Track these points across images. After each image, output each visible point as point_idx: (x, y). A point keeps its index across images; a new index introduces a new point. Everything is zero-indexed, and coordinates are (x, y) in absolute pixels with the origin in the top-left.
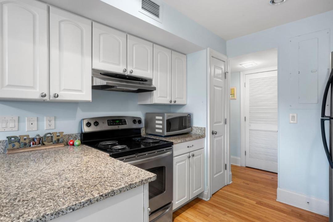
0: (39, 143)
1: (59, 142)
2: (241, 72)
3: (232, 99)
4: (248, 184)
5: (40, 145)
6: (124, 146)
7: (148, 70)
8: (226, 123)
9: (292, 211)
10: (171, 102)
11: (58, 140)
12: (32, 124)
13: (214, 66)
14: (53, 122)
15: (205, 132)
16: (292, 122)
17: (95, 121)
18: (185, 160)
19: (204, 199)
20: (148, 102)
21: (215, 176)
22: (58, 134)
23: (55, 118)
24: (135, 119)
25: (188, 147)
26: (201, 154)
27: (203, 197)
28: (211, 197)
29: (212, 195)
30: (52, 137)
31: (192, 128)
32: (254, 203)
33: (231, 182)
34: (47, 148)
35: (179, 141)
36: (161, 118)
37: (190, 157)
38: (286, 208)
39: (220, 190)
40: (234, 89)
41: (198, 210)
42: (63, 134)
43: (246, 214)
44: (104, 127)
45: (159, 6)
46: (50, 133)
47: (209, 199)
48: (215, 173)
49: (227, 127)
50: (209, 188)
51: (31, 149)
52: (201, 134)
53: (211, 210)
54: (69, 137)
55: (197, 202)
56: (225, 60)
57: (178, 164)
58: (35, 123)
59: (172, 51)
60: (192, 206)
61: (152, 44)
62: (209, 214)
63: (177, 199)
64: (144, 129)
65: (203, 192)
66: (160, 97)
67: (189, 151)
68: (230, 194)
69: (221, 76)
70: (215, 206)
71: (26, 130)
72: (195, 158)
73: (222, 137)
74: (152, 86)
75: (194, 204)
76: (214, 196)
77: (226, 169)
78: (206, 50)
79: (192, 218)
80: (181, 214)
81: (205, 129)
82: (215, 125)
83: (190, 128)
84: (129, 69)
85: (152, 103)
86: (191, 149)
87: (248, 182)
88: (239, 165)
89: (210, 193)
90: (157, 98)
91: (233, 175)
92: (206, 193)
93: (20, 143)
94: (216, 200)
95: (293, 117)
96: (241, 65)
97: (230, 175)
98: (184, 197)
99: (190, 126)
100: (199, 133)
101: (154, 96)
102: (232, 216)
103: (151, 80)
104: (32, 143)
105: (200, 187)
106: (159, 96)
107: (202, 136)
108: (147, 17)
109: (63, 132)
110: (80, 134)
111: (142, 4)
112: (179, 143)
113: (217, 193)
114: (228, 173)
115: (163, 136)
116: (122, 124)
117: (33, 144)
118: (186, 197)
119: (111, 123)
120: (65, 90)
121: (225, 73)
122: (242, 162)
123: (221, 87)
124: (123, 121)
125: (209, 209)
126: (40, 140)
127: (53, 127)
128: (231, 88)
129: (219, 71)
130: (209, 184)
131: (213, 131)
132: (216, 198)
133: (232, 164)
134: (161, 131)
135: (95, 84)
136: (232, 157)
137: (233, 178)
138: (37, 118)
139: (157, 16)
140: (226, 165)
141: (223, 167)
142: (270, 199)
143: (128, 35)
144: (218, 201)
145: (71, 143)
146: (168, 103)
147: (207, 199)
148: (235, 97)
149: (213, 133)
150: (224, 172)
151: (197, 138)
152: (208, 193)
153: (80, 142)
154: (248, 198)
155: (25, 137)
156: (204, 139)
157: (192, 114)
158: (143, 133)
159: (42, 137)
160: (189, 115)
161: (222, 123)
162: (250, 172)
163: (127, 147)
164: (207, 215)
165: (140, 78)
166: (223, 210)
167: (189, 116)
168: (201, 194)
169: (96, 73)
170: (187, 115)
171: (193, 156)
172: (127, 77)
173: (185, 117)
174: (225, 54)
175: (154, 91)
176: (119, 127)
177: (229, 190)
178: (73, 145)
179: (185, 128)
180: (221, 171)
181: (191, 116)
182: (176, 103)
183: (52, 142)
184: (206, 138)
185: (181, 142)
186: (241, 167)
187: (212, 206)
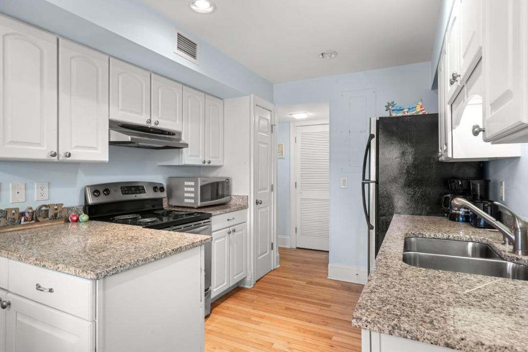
0: (32, 220)
1: (57, 218)
2: (291, 123)
3: (280, 158)
4: (298, 266)
5: (34, 221)
6: (154, 219)
7: (176, 121)
8: (272, 190)
9: (342, 285)
10: (204, 163)
11: (56, 215)
12: (18, 193)
13: (259, 116)
14: (46, 190)
15: (248, 201)
16: (343, 187)
17: (104, 189)
18: (225, 236)
19: (246, 286)
20: (175, 162)
21: (259, 258)
22: (56, 207)
23: (49, 184)
24: (157, 186)
25: (228, 220)
26: (242, 230)
27: (245, 285)
28: (254, 285)
29: (256, 281)
30: (48, 210)
31: (231, 198)
32: (304, 283)
33: (279, 266)
34: (43, 225)
35: (218, 212)
36: (193, 184)
37: (230, 233)
38: (335, 284)
39: (266, 276)
40: (282, 145)
41: (240, 298)
42: (63, 207)
43: (296, 294)
44: (118, 196)
45: (196, 45)
46: (46, 206)
47: (252, 286)
48: (259, 254)
49: (273, 195)
50: (253, 272)
51: (21, 228)
52: (242, 204)
53: (256, 297)
54: (68, 211)
55: (238, 291)
56: (271, 110)
57: (217, 241)
58: (22, 192)
59: (206, 95)
60: (232, 295)
61: (181, 85)
62: (254, 300)
63: (215, 286)
64: (167, 200)
65: (246, 277)
66: (190, 156)
67: (229, 225)
68: (276, 278)
69: (266, 130)
70: (260, 292)
71: (11, 202)
72: (236, 234)
73: (268, 207)
74: (181, 142)
75: (235, 293)
76: (258, 282)
77: (272, 249)
78: (248, 97)
79: (233, 306)
80: (219, 305)
81: (248, 198)
82: (259, 192)
83: (229, 197)
84: (153, 120)
85: (180, 164)
86: (231, 223)
87: (298, 264)
88: (288, 247)
89: (254, 279)
90: (188, 158)
91: (280, 258)
92: (248, 279)
93: (7, 219)
94: (261, 286)
95: (344, 181)
96: (291, 115)
97: (277, 257)
98: (223, 283)
99: (229, 195)
100: (240, 202)
101: (183, 156)
102: (280, 299)
103: (180, 134)
104: (23, 219)
105: (242, 271)
106: (189, 154)
107: (245, 207)
108: (182, 59)
109: (62, 204)
110: (82, 207)
111: (178, 43)
112: (218, 214)
113: (262, 279)
114: (275, 254)
115: (195, 207)
116: (140, 193)
117: (25, 221)
118: (225, 283)
119: (126, 191)
120: (77, 147)
121: (272, 126)
122: (292, 242)
123: (267, 144)
124: (140, 188)
125: (253, 296)
126: (33, 215)
127: (46, 197)
128: (278, 143)
129: (264, 123)
130: (252, 268)
131: (257, 200)
132: (260, 284)
133: (279, 246)
134: (193, 201)
135: (112, 140)
136: (280, 236)
137: (280, 261)
138: (25, 184)
139: (194, 56)
140: (272, 244)
141: (269, 247)
142: (321, 277)
143: (152, 75)
144: (264, 286)
145: (75, 218)
146: (201, 163)
147: (250, 286)
148: (284, 156)
149: (257, 203)
150: (270, 253)
151: (238, 209)
152: (251, 278)
153: (88, 217)
154: (297, 280)
155: (14, 211)
156: (245, 210)
157: (231, 179)
158: (165, 205)
159: (35, 211)
160: (227, 179)
161: (268, 190)
162: (301, 253)
163: (158, 220)
164: (252, 301)
165: (167, 132)
166: (269, 294)
167: (227, 181)
168: (243, 281)
169: (114, 125)
170: (225, 180)
171: (234, 231)
172: (152, 130)
173: (223, 182)
174: (272, 101)
175: (184, 149)
176: (136, 196)
177: (275, 274)
178: (77, 220)
179: (223, 196)
180: (266, 252)
181: (230, 180)
182: (211, 164)
183: (48, 217)
184: (249, 208)
185: (221, 214)
186: (291, 249)
187: (257, 292)
